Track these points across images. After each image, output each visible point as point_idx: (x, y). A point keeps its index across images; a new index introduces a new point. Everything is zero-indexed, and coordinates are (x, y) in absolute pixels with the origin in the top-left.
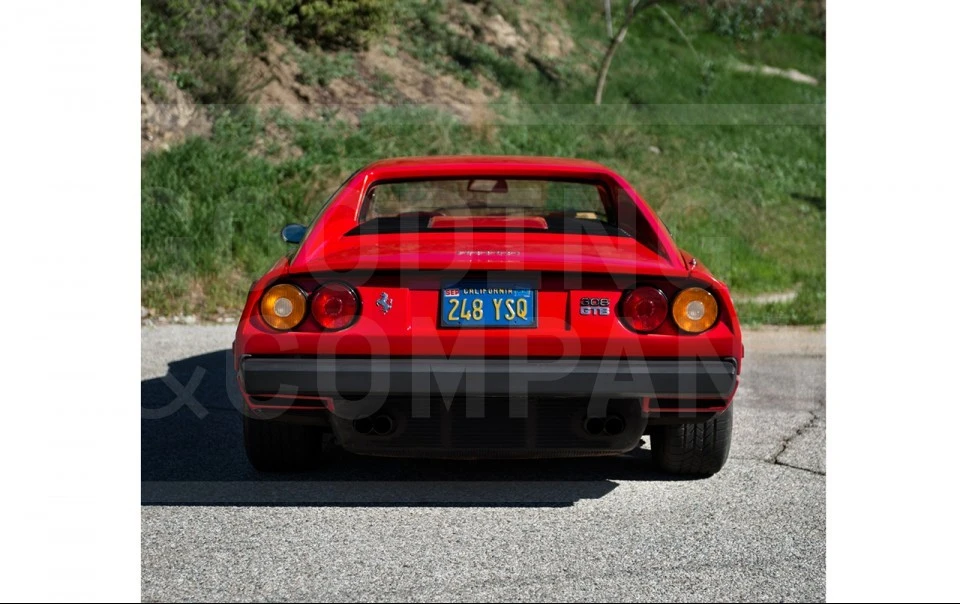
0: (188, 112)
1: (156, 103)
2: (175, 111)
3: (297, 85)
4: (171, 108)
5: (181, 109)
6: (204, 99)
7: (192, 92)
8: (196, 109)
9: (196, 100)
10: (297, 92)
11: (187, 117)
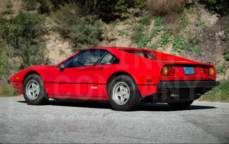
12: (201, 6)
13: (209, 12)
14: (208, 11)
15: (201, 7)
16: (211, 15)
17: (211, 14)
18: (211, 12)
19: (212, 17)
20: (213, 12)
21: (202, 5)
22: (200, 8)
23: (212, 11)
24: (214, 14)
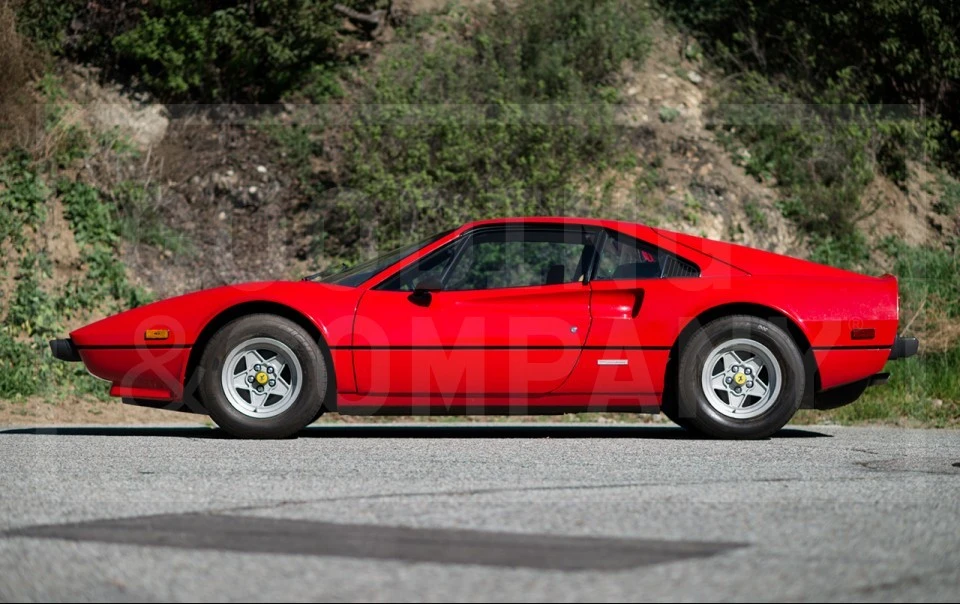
0: (788, 240)
1: (755, 231)
2: (774, 239)
3: (932, 214)
4: (770, 236)
5: (781, 238)
6: (809, 227)
7: (797, 220)
8: (797, 237)
9: (799, 228)
10: (931, 221)
11: (786, 245)
12: (78, 68)
13: (126, 95)
14: (121, 92)
15: (81, 74)
16: (139, 109)
17: (137, 104)
18: (137, 95)
19: (143, 115)
20: (145, 97)
21: (85, 66)
22: (77, 78)
23: (141, 93)
24: (149, 102)
